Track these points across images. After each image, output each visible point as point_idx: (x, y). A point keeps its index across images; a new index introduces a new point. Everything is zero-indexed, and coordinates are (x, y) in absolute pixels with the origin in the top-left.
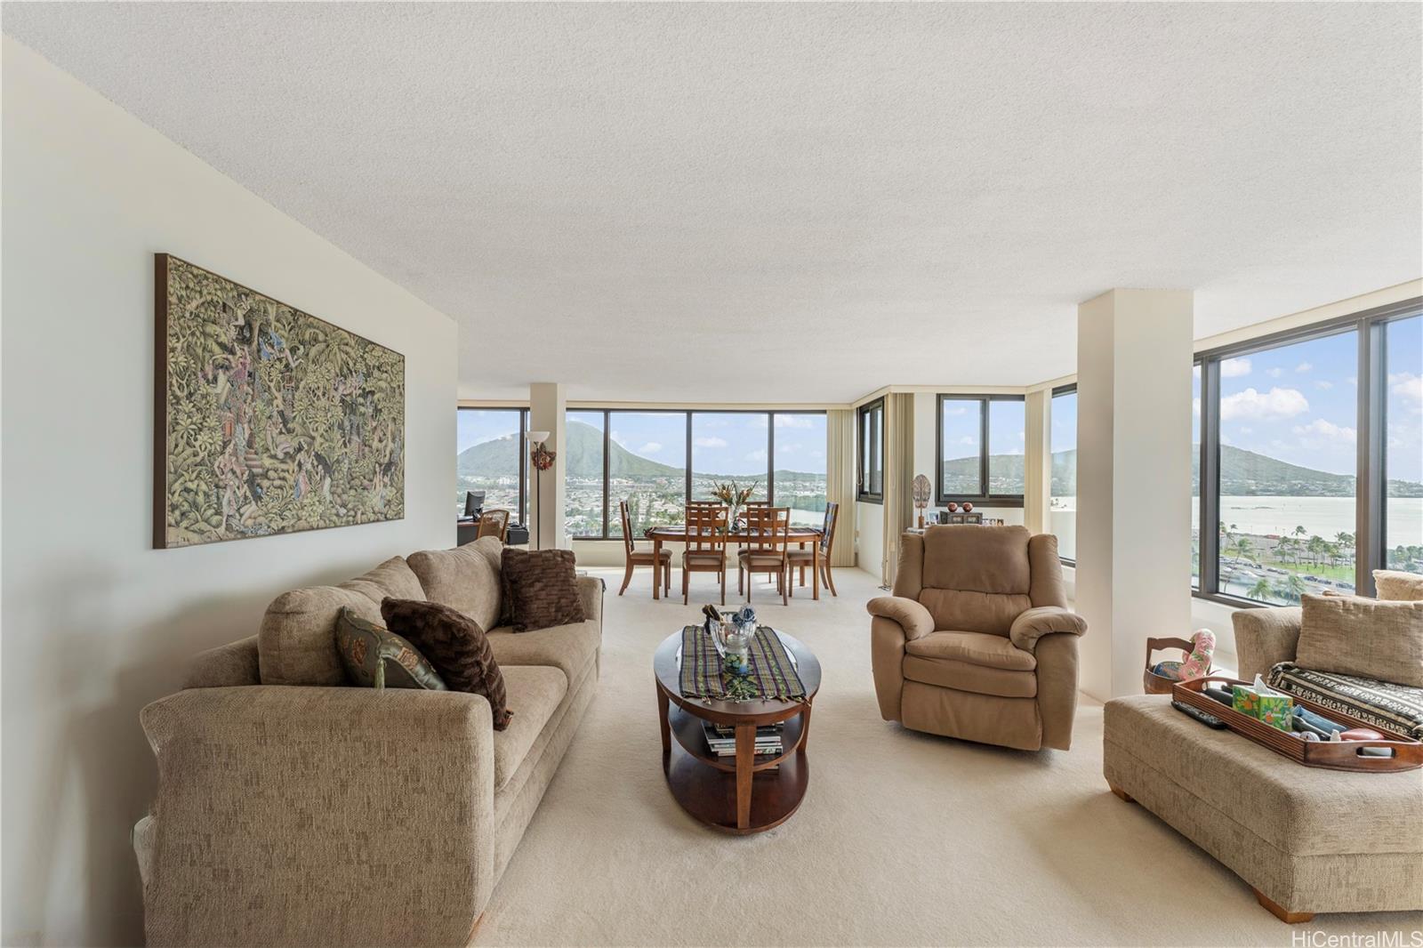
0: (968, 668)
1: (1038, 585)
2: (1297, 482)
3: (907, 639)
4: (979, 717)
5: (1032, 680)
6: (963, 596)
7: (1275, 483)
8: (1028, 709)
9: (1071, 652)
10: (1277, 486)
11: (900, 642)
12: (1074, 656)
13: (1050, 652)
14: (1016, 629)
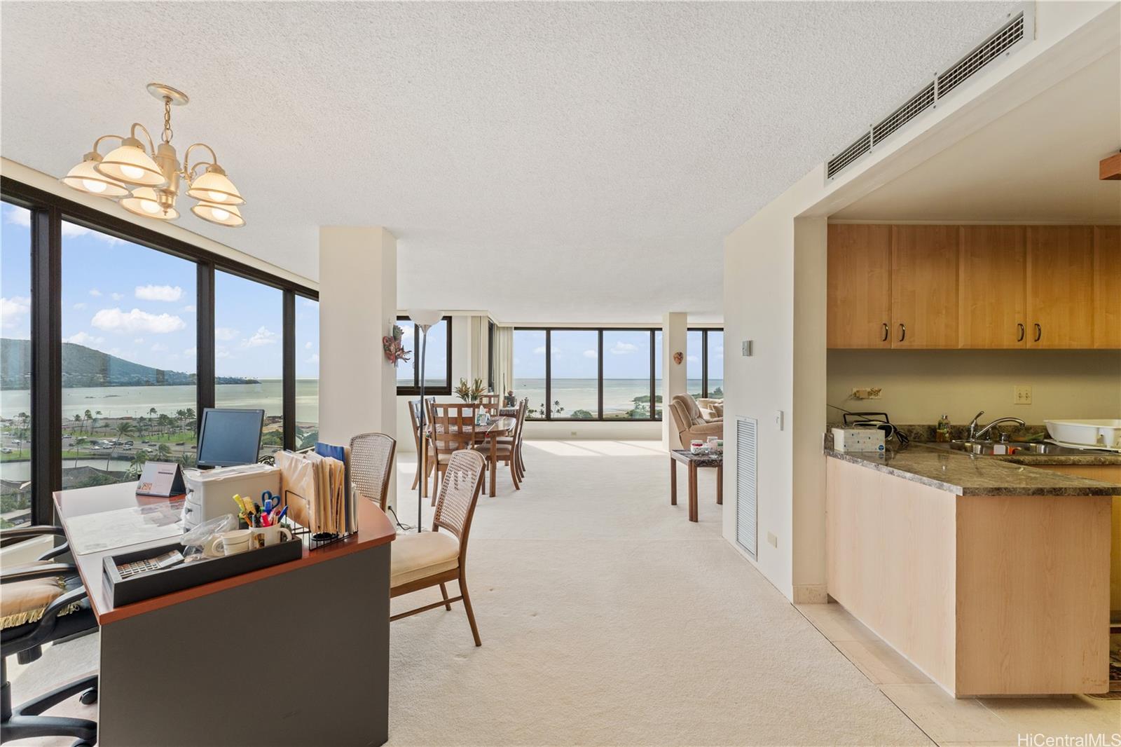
2: (135, 375)
7: (119, 376)
10: (120, 379)
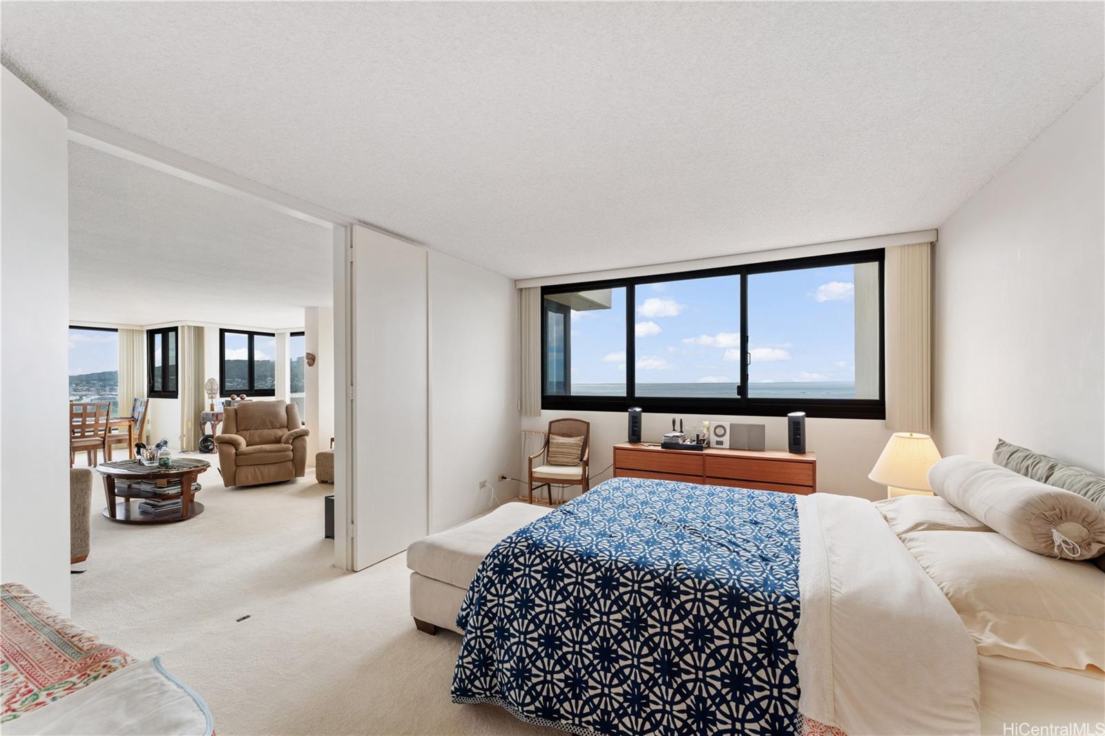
0: (266, 454)
1: (290, 422)
3: (237, 449)
4: (270, 472)
5: (291, 453)
6: (259, 432)
8: (290, 464)
9: (304, 441)
11: (234, 451)
12: (306, 442)
13: (298, 443)
14: (284, 439)
